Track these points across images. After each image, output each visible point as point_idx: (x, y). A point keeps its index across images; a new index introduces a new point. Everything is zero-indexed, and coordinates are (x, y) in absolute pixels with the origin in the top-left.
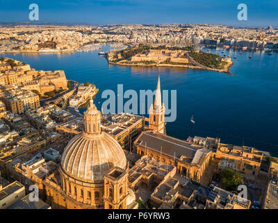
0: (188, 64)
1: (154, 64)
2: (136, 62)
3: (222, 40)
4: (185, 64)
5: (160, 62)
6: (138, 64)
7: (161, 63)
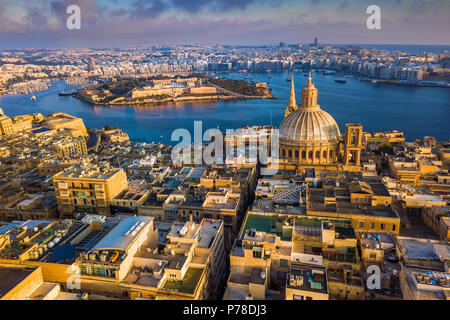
0: (217, 94)
1: (169, 99)
2: (141, 99)
3: (234, 63)
4: (213, 94)
5: (176, 95)
6: (145, 101)
7: (179, 96)
